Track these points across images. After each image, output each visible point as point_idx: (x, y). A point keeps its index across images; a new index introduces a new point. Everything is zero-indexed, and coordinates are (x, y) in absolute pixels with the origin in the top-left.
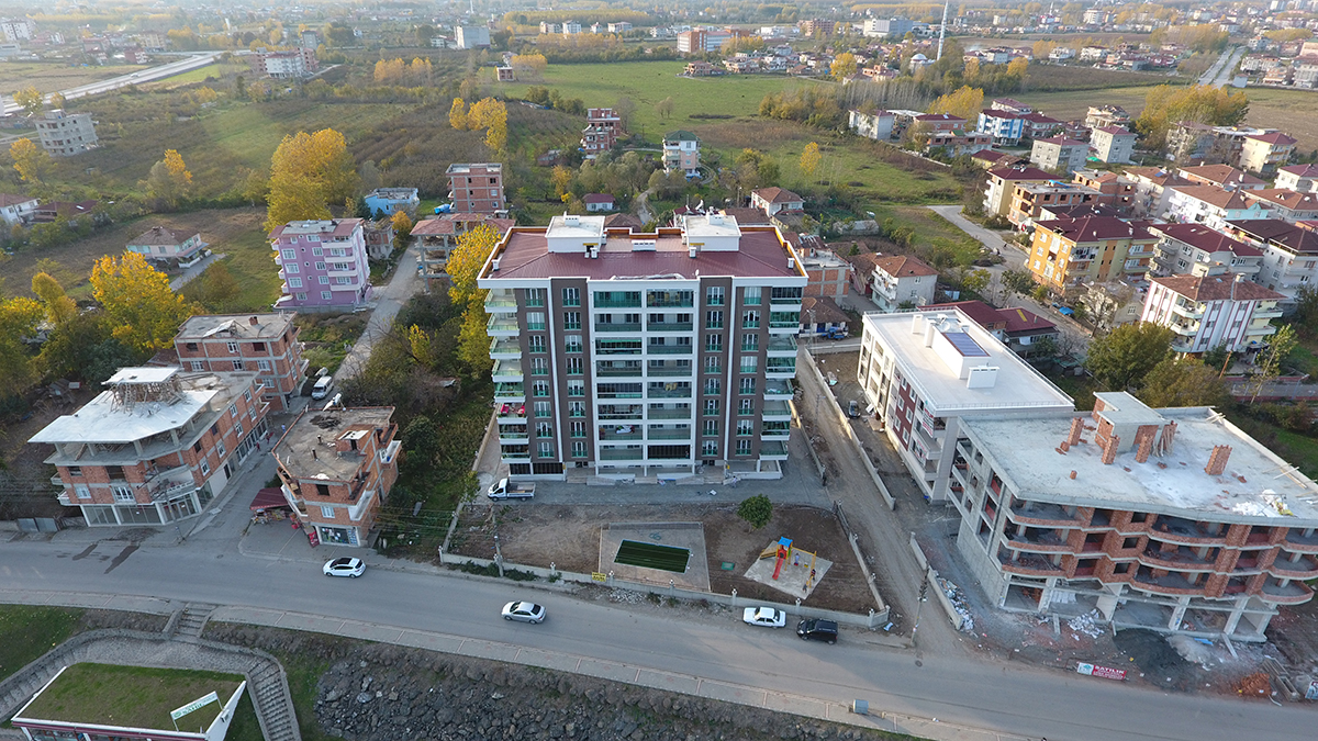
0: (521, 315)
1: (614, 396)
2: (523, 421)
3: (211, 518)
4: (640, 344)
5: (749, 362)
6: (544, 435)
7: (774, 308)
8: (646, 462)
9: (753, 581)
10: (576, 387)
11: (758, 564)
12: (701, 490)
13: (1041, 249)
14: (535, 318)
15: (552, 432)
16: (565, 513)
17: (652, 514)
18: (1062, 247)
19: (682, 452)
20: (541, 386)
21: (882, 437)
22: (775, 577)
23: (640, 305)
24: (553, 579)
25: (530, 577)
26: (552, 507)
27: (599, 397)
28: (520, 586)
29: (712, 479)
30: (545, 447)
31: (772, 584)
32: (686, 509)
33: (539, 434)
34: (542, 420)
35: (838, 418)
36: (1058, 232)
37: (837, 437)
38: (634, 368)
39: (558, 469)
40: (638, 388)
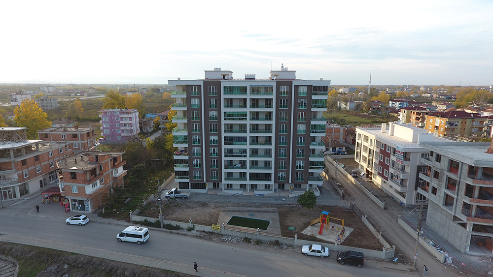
0: (188, 101)
1: (232, 144)
2: (187, 158)
4: (246, 115)
5: (302, 128)
6: (197, 166)
7: (314, 97)
8: (248, 182)
9: (306, 235)
10: (214, 140)
11: (309, 228)
12: (277, 198)
13: (430, 126)
14: (195, 102)
15: (201, 165)
18: (441, 122)
19: (267, 177)
20: (196, 139)
22: (320, 233)
23: (246, 93)
24: (190, 229)
25: (178, 228)
26: (197, 202)
27: (225, 144)
29: (283, 194)
30: (197, 174)
31: (318, 236)
33: (195, 166)
34: (196, 158)
35: (347, 177)
36: (438, 116)
37: (347, 183)
38: (243, 128)
39: (203, 186)
40: (245, 139)
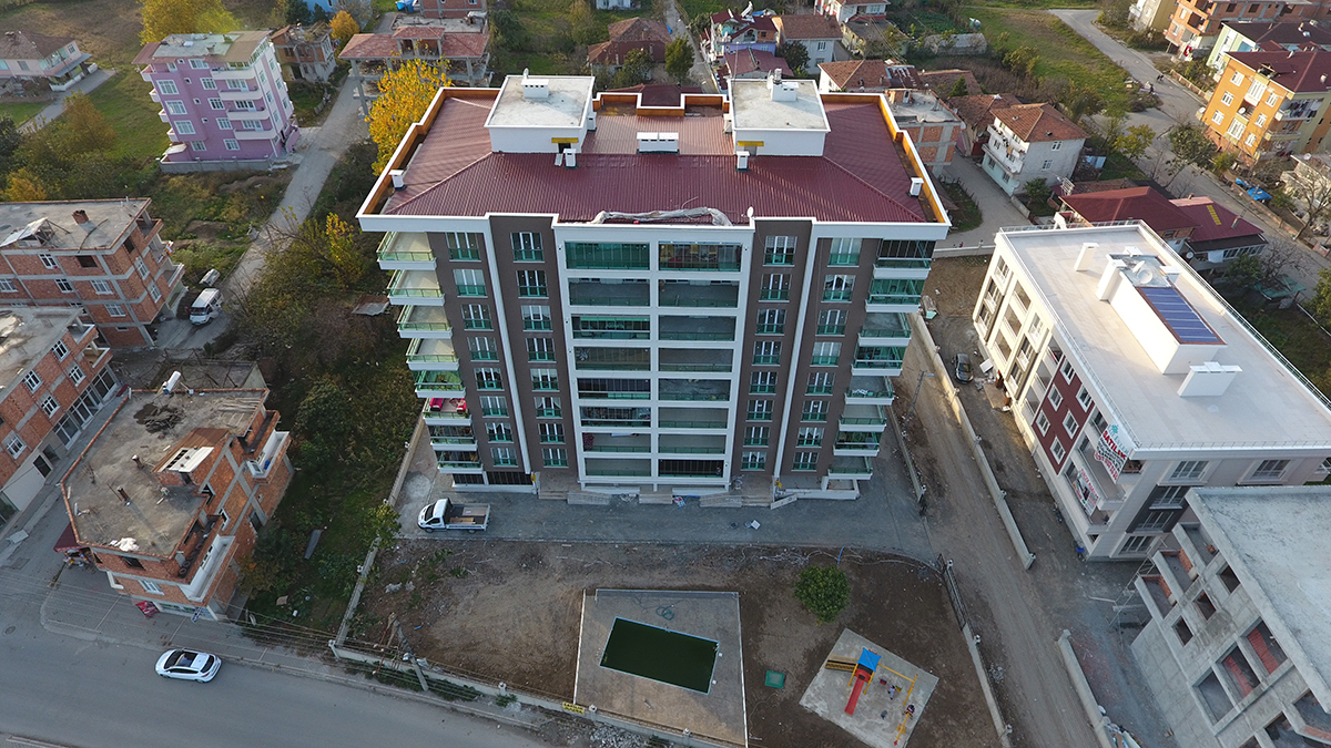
0: (444, 273)
1: (605, 396)
2: (467, 422)
3: (11, 549)
4: (646, 325)
5: (826, 350)
6: (501, 437)
7: (880, 273)
8: (655, 478)
9: (814, 714)
10: (545, 378)
11: (821, 678)
12: (738, 518)
13: (1229, 95)
14: (468, 277)
15: (511, 435)
16: (532, 559)
17: (662, 565)
18: (1267, 96)
19: (714, 468)
20: (488, 375)
21: (1006, 420)
22: (849, 710)
23: (646, 265)
24: (503, 702)
25: (469, 695)
26: (514, 545)
27: (581, 396)
28: (454, 710)
29: (755, 498)
30: (501, 450)
31: (844, 722)
32: (715, 555)
33: (492, 438)
34: (494, 420)
35: (939, 380)
36: (1266, 73)
37: (938, 417)
38: (639, 358)
39: (527, 480)
40: (644, 386)
